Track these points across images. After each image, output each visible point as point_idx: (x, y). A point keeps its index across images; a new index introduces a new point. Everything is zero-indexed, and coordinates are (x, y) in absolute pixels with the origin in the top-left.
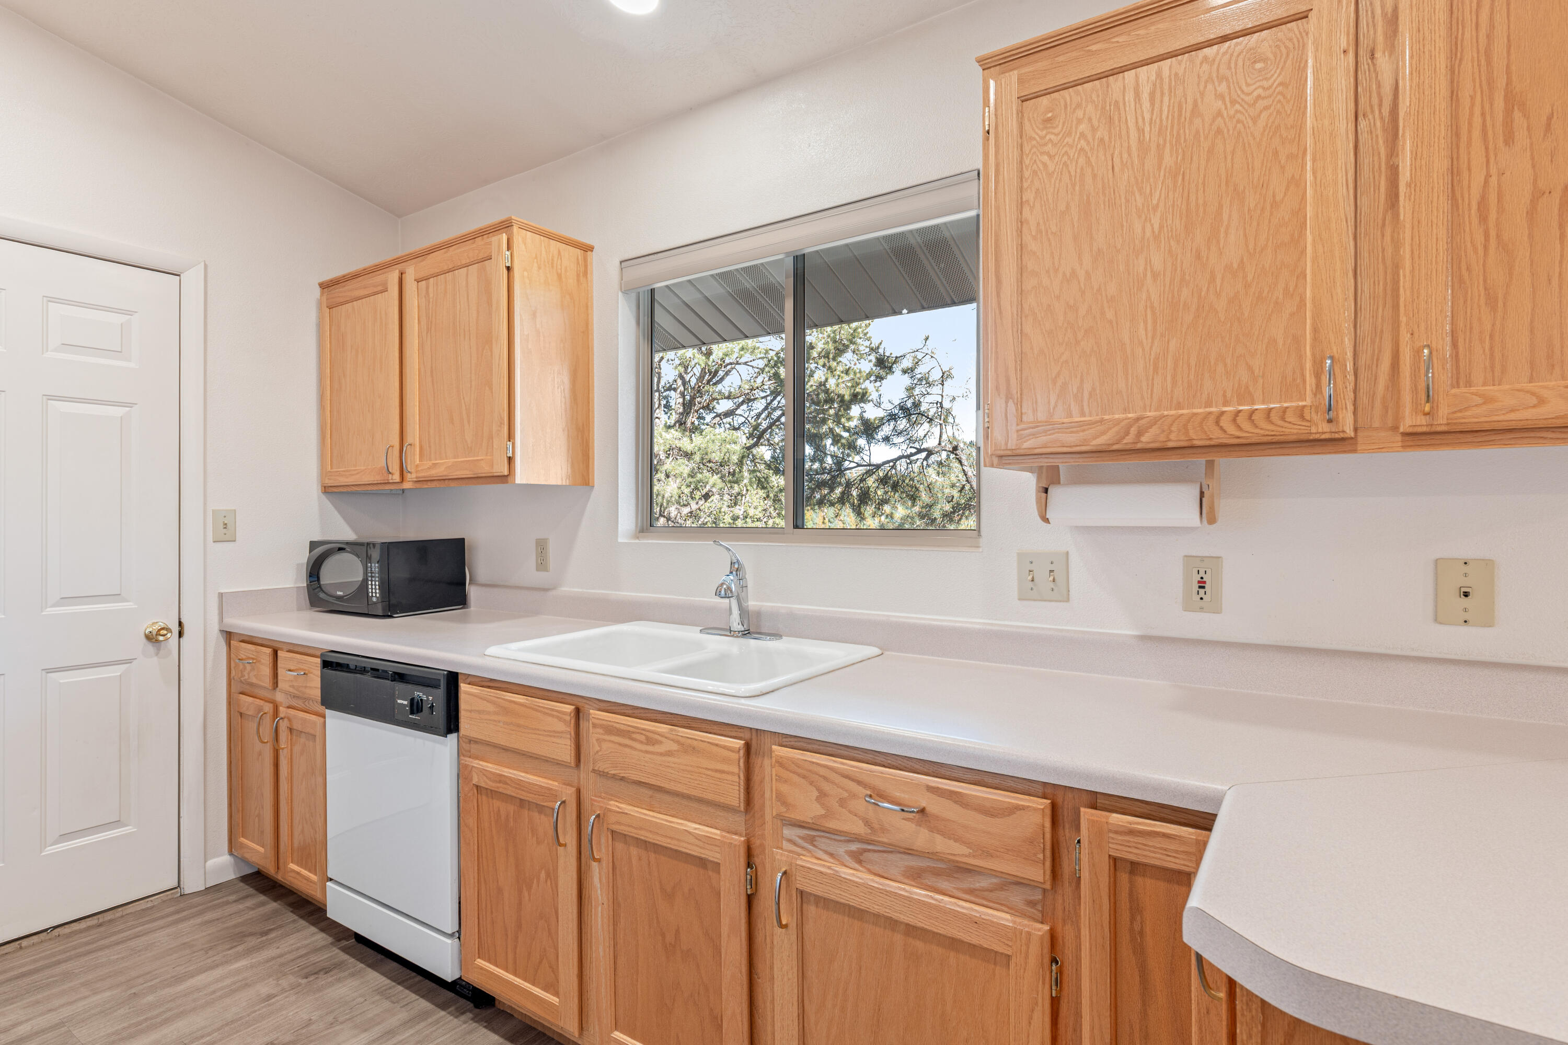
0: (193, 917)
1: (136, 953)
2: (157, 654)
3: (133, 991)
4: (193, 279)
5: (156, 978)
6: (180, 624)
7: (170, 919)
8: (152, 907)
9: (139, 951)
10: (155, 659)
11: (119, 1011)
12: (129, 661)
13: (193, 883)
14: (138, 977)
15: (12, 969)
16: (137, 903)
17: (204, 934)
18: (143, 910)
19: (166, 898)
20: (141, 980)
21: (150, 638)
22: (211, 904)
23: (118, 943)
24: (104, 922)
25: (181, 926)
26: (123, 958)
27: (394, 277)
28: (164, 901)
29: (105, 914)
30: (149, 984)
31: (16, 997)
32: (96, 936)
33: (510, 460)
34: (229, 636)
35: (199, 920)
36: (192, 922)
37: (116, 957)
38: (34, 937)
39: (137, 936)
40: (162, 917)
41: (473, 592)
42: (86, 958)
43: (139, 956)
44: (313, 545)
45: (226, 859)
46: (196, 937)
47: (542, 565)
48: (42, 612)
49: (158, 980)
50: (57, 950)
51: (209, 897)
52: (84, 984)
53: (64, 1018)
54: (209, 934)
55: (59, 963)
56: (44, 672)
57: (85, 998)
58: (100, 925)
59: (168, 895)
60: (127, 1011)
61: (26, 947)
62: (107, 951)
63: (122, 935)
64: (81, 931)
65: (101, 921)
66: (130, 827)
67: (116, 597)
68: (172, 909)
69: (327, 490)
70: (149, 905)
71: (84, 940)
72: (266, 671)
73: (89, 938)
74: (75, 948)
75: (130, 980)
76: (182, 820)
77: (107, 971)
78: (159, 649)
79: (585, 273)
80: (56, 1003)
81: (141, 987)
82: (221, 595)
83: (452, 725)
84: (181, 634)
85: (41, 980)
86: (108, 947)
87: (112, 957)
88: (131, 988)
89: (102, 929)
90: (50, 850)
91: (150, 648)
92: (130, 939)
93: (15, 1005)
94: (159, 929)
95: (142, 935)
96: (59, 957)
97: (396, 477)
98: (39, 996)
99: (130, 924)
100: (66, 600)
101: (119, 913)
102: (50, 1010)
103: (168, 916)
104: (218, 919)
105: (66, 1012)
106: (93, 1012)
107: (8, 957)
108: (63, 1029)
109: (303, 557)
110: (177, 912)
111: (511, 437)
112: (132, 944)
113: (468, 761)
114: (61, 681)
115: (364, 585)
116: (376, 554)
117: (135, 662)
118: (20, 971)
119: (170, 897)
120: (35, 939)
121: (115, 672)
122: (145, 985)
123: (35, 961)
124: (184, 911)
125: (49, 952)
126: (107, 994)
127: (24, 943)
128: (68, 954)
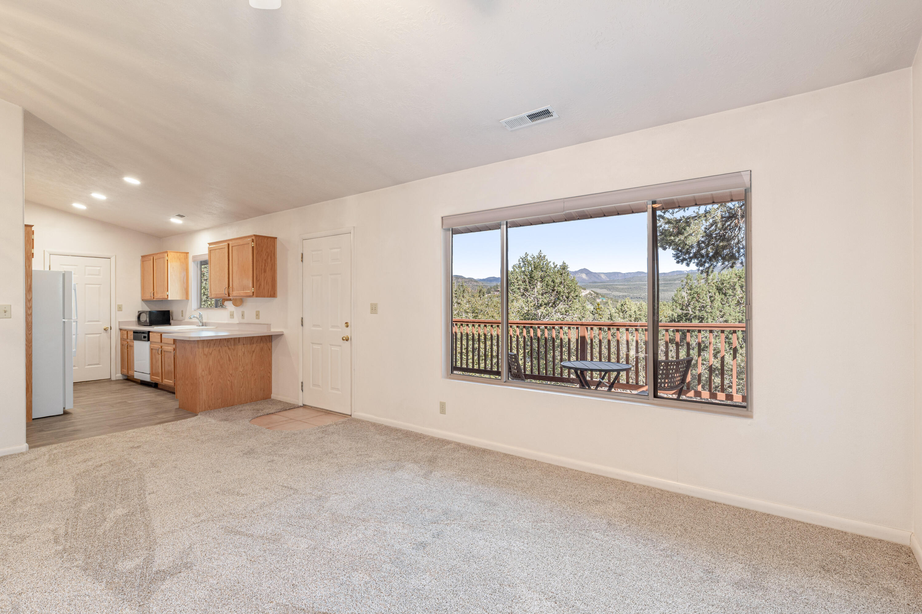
0: (114, 385)
4: (113, 259)
6: (111, 327)
8: (106, 381)
10: (106, 334)
12: (101, 334)
13: (113, 378)
18: (104, 381)
19: (108, 380)
21: (105, 329)
25: (111, 386)
27: (152, 258)
33: (168, 295)
34: (121, 330)
39: (103, 385)
40: (108, 384)
41: (171, 321)
44: (139, 312)
45: (120, 375)
47: (182, 316)
48: (85, 323)
56: (85, 334)
66: (101, 365)
67: (98, 321)
68: (110, 382)
69: (143, 300)
72: (126, 335)
76: (111, 365)
79: (187, 258)
82: (119, 322)
83: (149, 340)
84: (111, 329)
90: (86, 367)
91: (105, 331)
94: (107, 386)
97: (152, 298)
100: (89, 321)
101: (99, 381)
109: (137, 314)
111: (168, 291)
113: (152, 345)
114: (89, 337)
115: (146, 320)
116: (148, 313)
121: (98, 335)
124: (112, 383)
127: (82, 383)
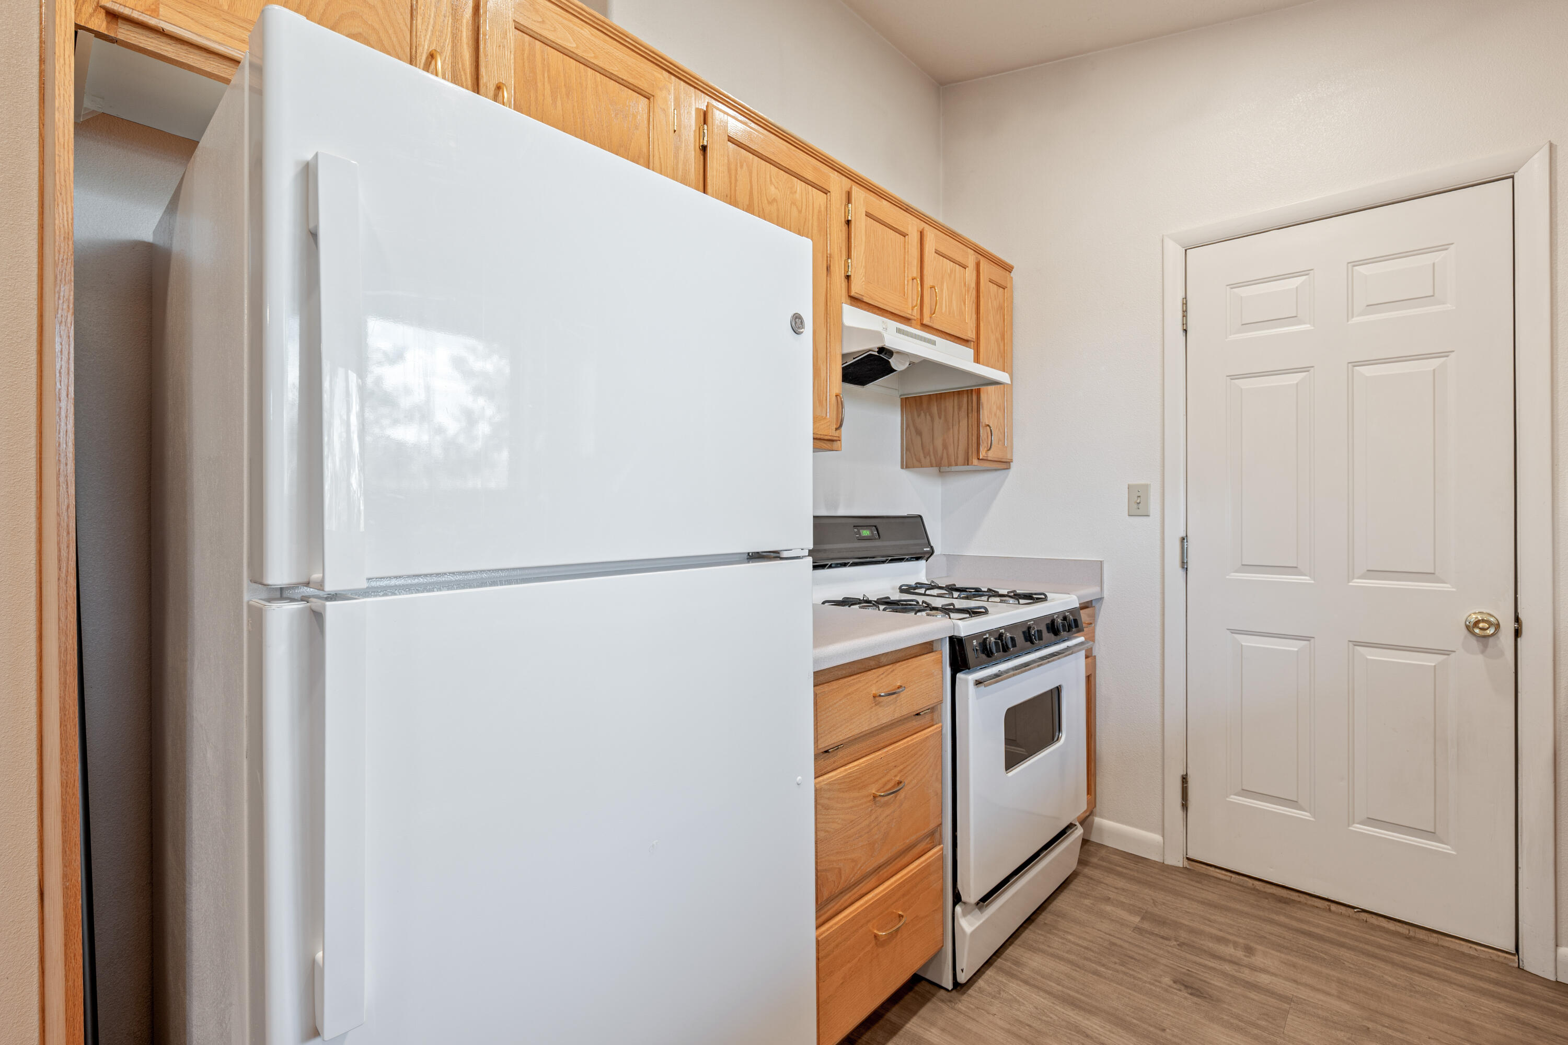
0: (1508, 1002)
1: (1411, 991)
2: (1483, 652)
3: (1370, 1025)
5: (1402, 1032)
6: (1517, 620)
7: (1481, 984)
8: (1473, 957)
9: (1416, 992)
10: (1480, 658)
11: (1338, 1032)
14: (1389, 1016)
15: (1308, 923)
16: (1457, 941)
17: (1502, 1031)
18: (1463, 953)
19: (1495, 958)
20: (1386, 1021)
22: (1545, 1003)
23: (1405, 967)
24: (1414, 938)
25: (1484, 1000)
26: (1395, 986)
28: (1493, 960)
29: (1417, 930)
30: (1390, 1032)
31: (1287, 948)
32: (1395, 945)
35: (1511, 1010)
36: (1502, 1006)
37: (1390, 979)
38: (1342, 907)
39: (1429, 975)
40: (1473, 976)
42: (1366, 960)
43: (1411, 996)
46: (1488, 1026)
48: (1349, 582)
49: (1401, 1036)
50: (1353, 932)
51: (1550, 994)
52: (1339, 981)
53: (1296, 997)
54: (1505, 1035)
55: (1342, 945)
56: (1351, 644)
57: (1328, 994)
58: (1409, 938)
59: (1499, 956)
60: (1345, 1039)
61: (1334, 913)
62: (1388, 968)
63: (1417, 963)
64: (1387, 931)
65: (1412, 934)
66: (1449, 847)
67: (1429, 576)
68: (1493, 975)
70: (1472, 952)
71: (1382, 941)
73: (1387, 943)
74: (1367, 942)
75: (1377, 1012)
76: (1520, 871)
77: (1370, 986)
78: (1485, 646)
80: (1306, 978)
81: (1379, 1028)
84: (1517, 633)
85: (1315, 950)
86: (1393, 963)
87: (1386, 977)
88: (1371, 1021)
89: (1407, 943)
90: (1358, 826)
91: (1475, 640)
92: (1420, 973)
93: (1279, 954)
94: (1458, 985)
95: (1434, 978)
96: (1347, 941)
98: (1300, 962)
99: (1436, 958)
100: (1372, 573)
101: (1434, 938)
102: (1295, 981)
103: (1481, 978)
104: (1535, 1028)
105: (1303, 993)
106: (1320, 1012)
107: (1316, 911)
108: (1286, 1006)
110: (1497, 983)
112: (1417, 978)
114: (1369, 657)
117: (1453, 654)
118: (1312, 929)
119: (1501, 960)
120: (1342, 910)
121: (1430, 661)
122: (1385, 1029)
123: (1329, 929)
124: (1506, 987)
125: (1345, 930)
126: (1347, 1007)
127: (1334, 907)
128: (1356, 944)
